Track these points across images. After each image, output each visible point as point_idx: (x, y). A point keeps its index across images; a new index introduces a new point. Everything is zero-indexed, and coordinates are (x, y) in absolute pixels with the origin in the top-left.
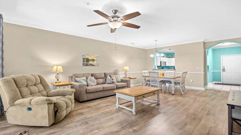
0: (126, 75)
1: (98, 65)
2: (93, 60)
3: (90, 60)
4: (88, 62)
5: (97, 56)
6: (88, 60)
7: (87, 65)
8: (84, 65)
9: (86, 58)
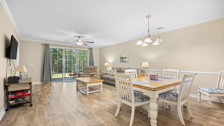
1: (129, 62)
2: (126, 58)
5: (128, 54)
6: (122, 58)
8: (120, 62)
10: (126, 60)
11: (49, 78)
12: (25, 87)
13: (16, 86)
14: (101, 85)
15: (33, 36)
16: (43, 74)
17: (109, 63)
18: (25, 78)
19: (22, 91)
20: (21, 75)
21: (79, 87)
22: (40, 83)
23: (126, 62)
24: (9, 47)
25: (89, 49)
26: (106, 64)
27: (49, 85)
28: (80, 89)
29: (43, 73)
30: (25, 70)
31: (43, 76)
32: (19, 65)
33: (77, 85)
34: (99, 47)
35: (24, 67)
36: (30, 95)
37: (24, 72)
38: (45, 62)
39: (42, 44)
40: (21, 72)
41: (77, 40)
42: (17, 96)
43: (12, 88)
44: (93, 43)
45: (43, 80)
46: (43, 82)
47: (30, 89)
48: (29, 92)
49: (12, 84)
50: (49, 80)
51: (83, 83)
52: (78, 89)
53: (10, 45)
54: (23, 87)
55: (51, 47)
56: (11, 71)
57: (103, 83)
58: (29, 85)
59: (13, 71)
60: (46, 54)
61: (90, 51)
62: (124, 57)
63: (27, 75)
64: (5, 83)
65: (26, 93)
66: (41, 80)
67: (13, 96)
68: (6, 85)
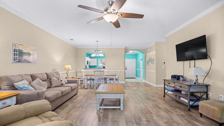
0: (68, 75)
1: (35, 62)
2: (29, 54)
3: (25, 53)
4: (22, 56)
5: (33, 48)
6: (21, 53)
7: (19, 61)
8: (15, 60)
9: (19, 50)
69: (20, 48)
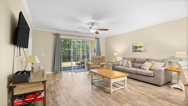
1: (146, 51)
2: (141, 47)
3: (138, 47)
5: (144, 42)
6: (136, 47)
8: (133, 51)
10: (142, 49)
11: (60, 68)
12: (37, 88)
13: (25, 87)
14: (124, 80)
15: (45, 24)
16: (54, 64)
17: (118, 53)
18: (37, 70)
19: (34, 94)
20: (33, 67)
21: (93, 80)
22: (51, 73)
23: (141, 51)
24: (16, 28)
25: (96, 39)
26: (115, 54)
27: (59, 75)
28: (95, 83)
29: (54, 62)
30: (38, 61)
31: (54, 65)
32: (31, 55)
33: (92, 78)
34: (105, 37)
35: (36, 57)
36: (44, 99)
37: (36, 63)
38: (56, 52)
39: (53, 34)
40: (32, 64)
41: (90, 28)
42: (26, 101)
43: (20, 90)
44: (108, 30)
45: (54, 70)
46: (54, 72)
47: (44, 90)
48: (43, 94)
49: (19, 84)
50: (60, 69)
51: (95, 74)
52: (93, 82)
53: (17, 27)
54: (35, 88)
55: (61, 37)
56: (22, 62)
57: (127, 77)
58: (43, 84)
59: (24, 62)
60: (57, 44)
61: (97, 41)
62: (138, 46)
63: (39, 67)
64: (9, 82)
65: (38, 95)
66: (52, 70)
67: (21, 102)
68: (11, 87)
69: (136, 45)
